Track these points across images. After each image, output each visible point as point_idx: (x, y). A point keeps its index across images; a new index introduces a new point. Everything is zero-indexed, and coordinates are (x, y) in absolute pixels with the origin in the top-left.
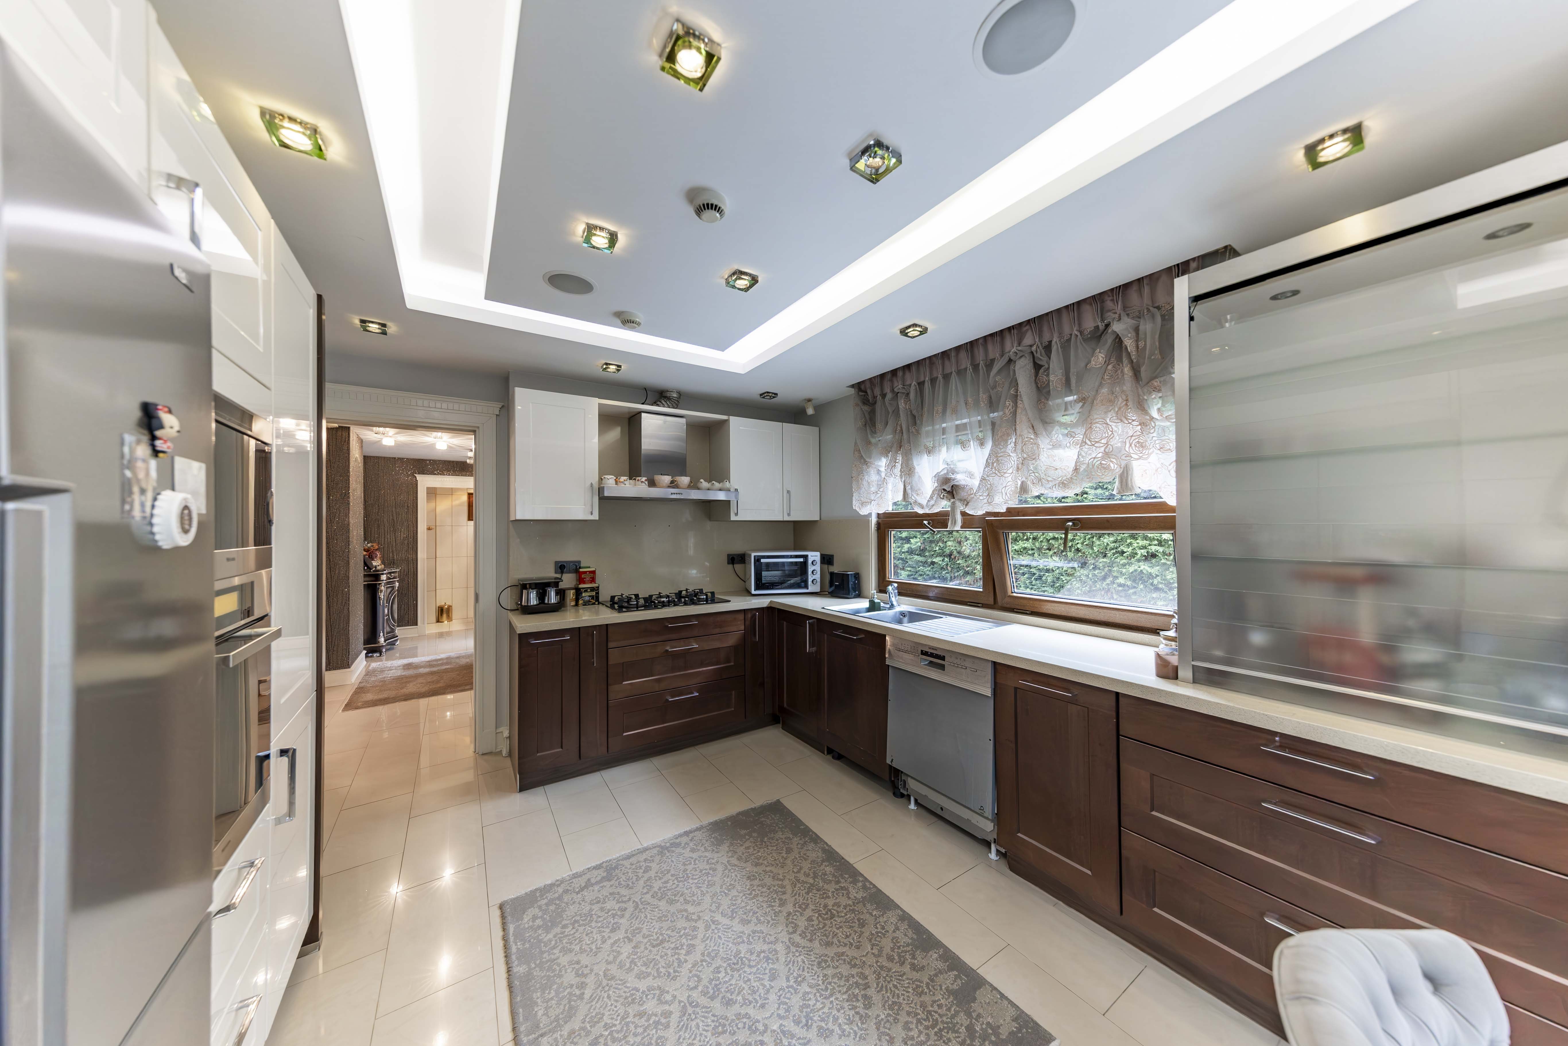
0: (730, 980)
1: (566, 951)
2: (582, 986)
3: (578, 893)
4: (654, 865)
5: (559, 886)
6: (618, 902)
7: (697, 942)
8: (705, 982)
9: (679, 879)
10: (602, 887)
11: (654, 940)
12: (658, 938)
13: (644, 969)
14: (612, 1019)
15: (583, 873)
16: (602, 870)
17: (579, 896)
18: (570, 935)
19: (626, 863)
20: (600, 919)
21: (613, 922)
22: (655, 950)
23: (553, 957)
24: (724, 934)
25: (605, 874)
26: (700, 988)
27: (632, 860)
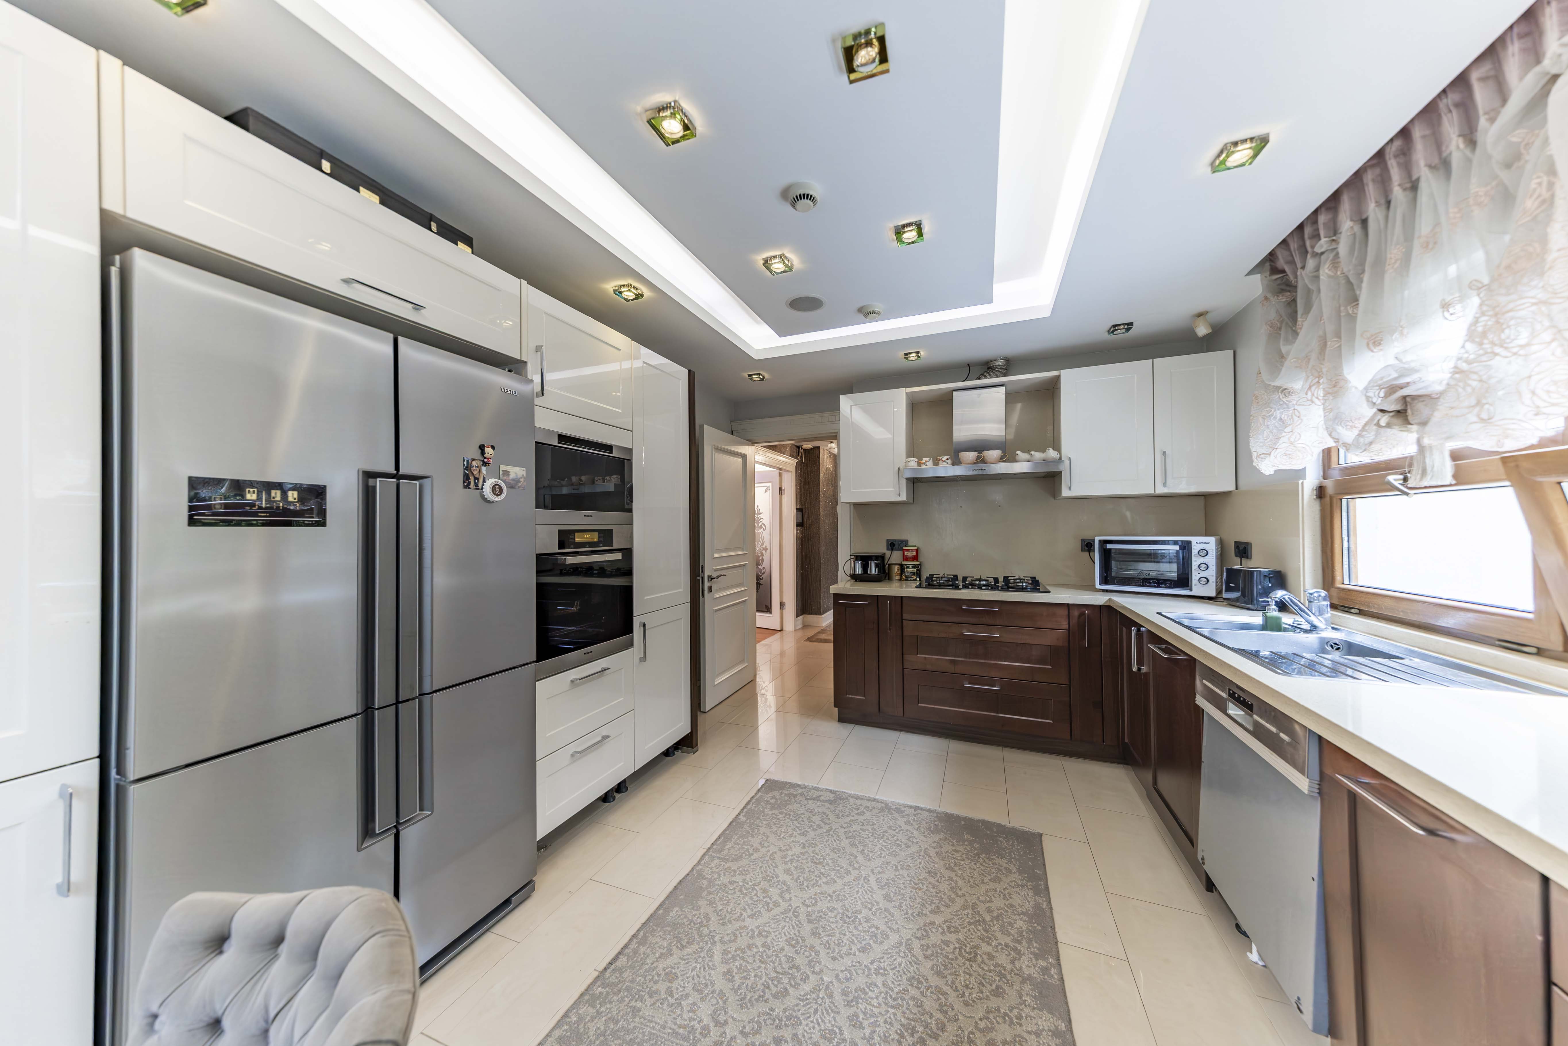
0: (833, 922)
1: (769, 826)
2: (756, 850)
3: (807, 799)
4: (868, 814)
5: (802, 788)
6: (822, 820)
7: (840, 882)
8: (816, 908)
9: (874, 835)
10: (822, 805)
11: (816, 858)
12: (820, 859)
13: (793, 869)
14: (751, 880)
15: (821, 790)
16: (834, 795)
17: (806, 802)
18: (779, 820)
19: (852, 800)
20: (802, 823)
21: (806, 829)
22: (810, 864)
23: (760, 824)
24: (863, 893)
25: (832, 799)
26: (810, 909)
27: (858, 802)
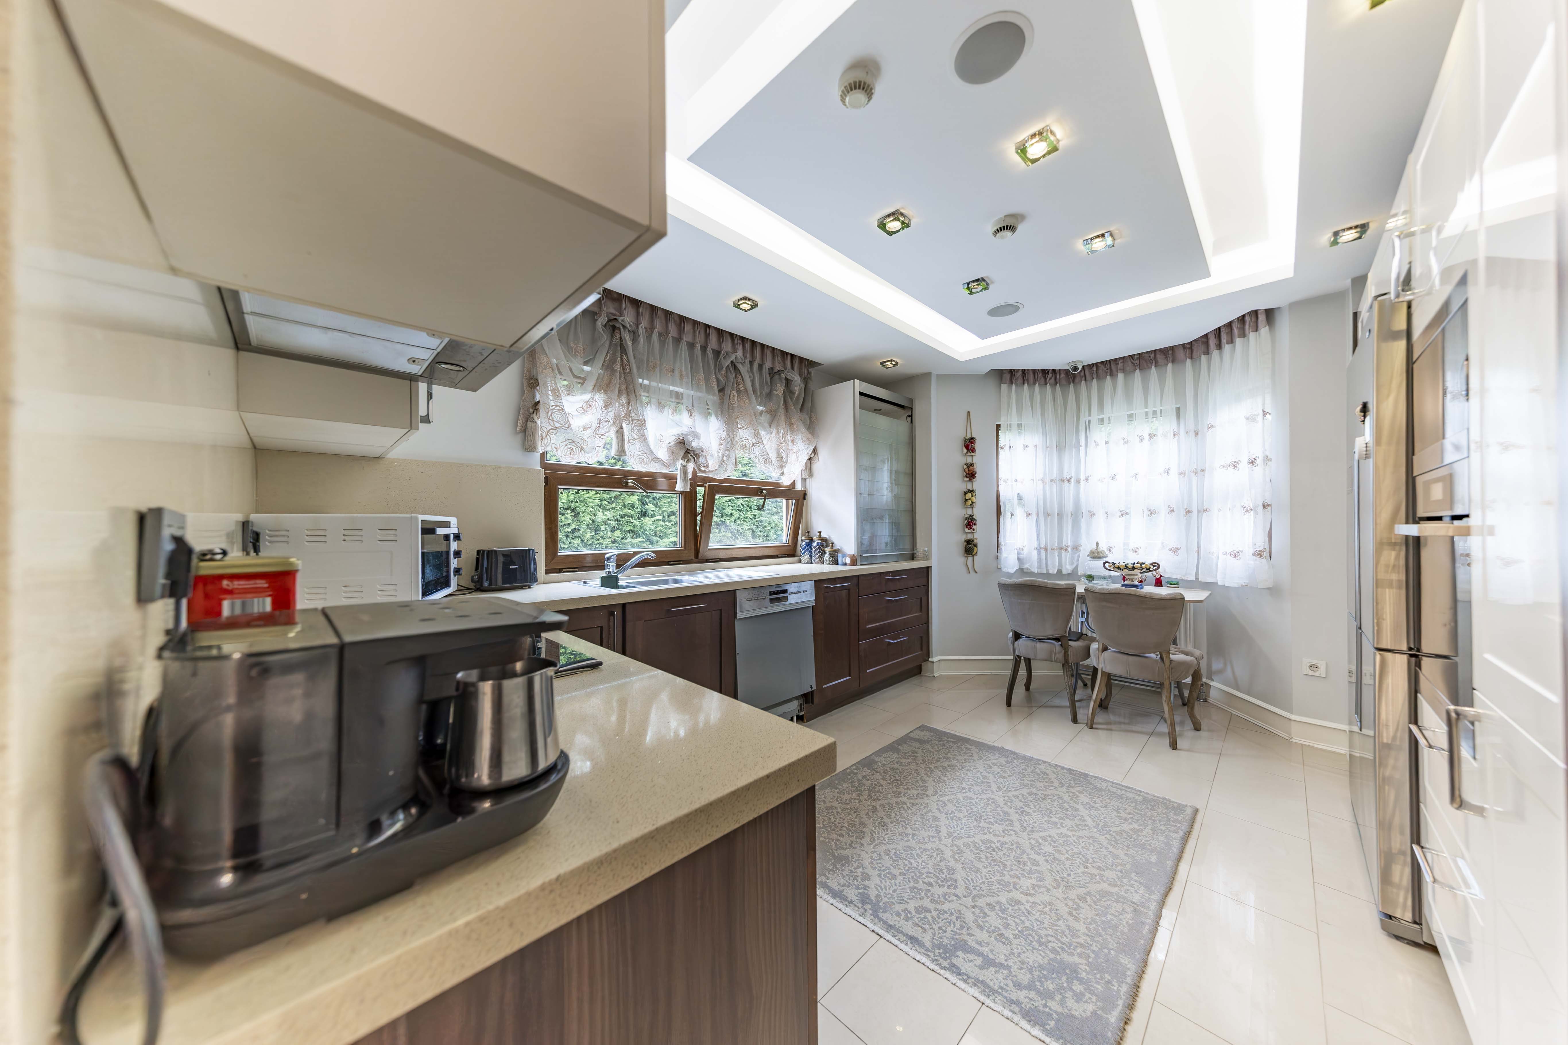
1: (1074, 933)
3: (1008, 968)
4: (911, 906)
5: (1018, 1003)
6: (986, 915)
9: (918, 874)
10: (980, 944)
15: (978, 983)
16: (954, 961)
17: (1010, 963)
18: (1057, 939)
19: (926, 939)
20: (1018, 921)
21: (1011, 908)
23: (1089, 940)
25: (960, 953)
27: (917, 933)
